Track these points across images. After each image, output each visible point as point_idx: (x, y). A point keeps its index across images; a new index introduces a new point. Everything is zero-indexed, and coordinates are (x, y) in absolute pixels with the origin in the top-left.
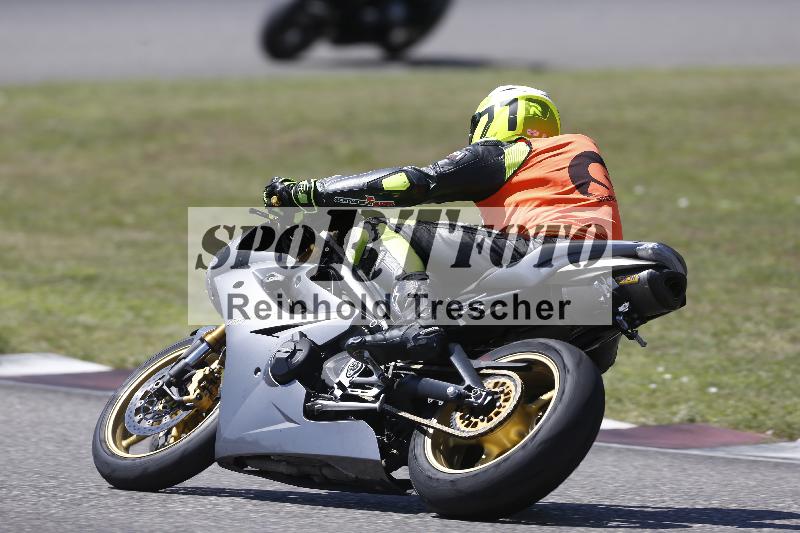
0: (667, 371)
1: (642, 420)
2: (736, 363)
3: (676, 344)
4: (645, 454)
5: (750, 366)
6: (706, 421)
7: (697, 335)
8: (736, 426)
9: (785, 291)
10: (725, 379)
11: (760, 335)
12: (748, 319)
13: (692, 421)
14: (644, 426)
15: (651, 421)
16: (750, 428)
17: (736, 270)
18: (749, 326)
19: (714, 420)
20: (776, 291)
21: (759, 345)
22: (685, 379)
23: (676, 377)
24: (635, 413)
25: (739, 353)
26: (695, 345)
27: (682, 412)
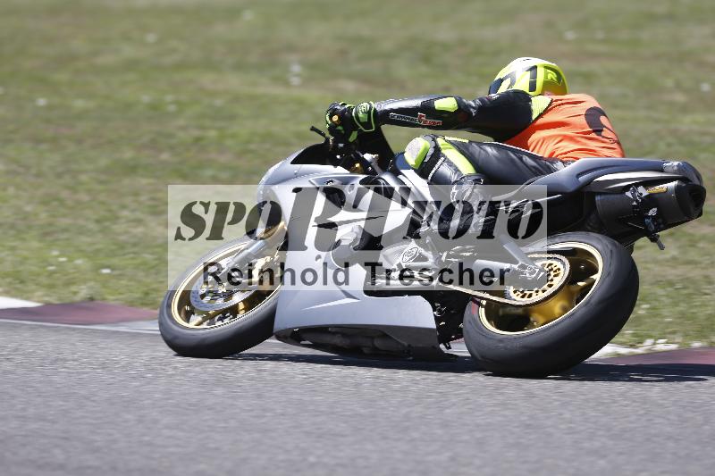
0: (62, 255)
1: (47, 299)
2: (122, 246)
3: (65, 230)
4: (56, 330)
5: (136, 249)
6: (104, 299)
7: (81, 222)
8: (131, 304)
9: (151, 181)
10: (115, 261)
11: (139, 222)
12: (124, 207)
13: (92, 299)
14: (48, 305)
15: (53, 300)
16: (144, 304)
17: (103, 162)
18: (125, 213)
19: (111, 299)
20: (144, 181)
21: (139, 230)
22: (79, 262)
23: (71, 260)
24: (39, 293)
25: (123, 238)
26: (82, 231)
27: (83, 292)
